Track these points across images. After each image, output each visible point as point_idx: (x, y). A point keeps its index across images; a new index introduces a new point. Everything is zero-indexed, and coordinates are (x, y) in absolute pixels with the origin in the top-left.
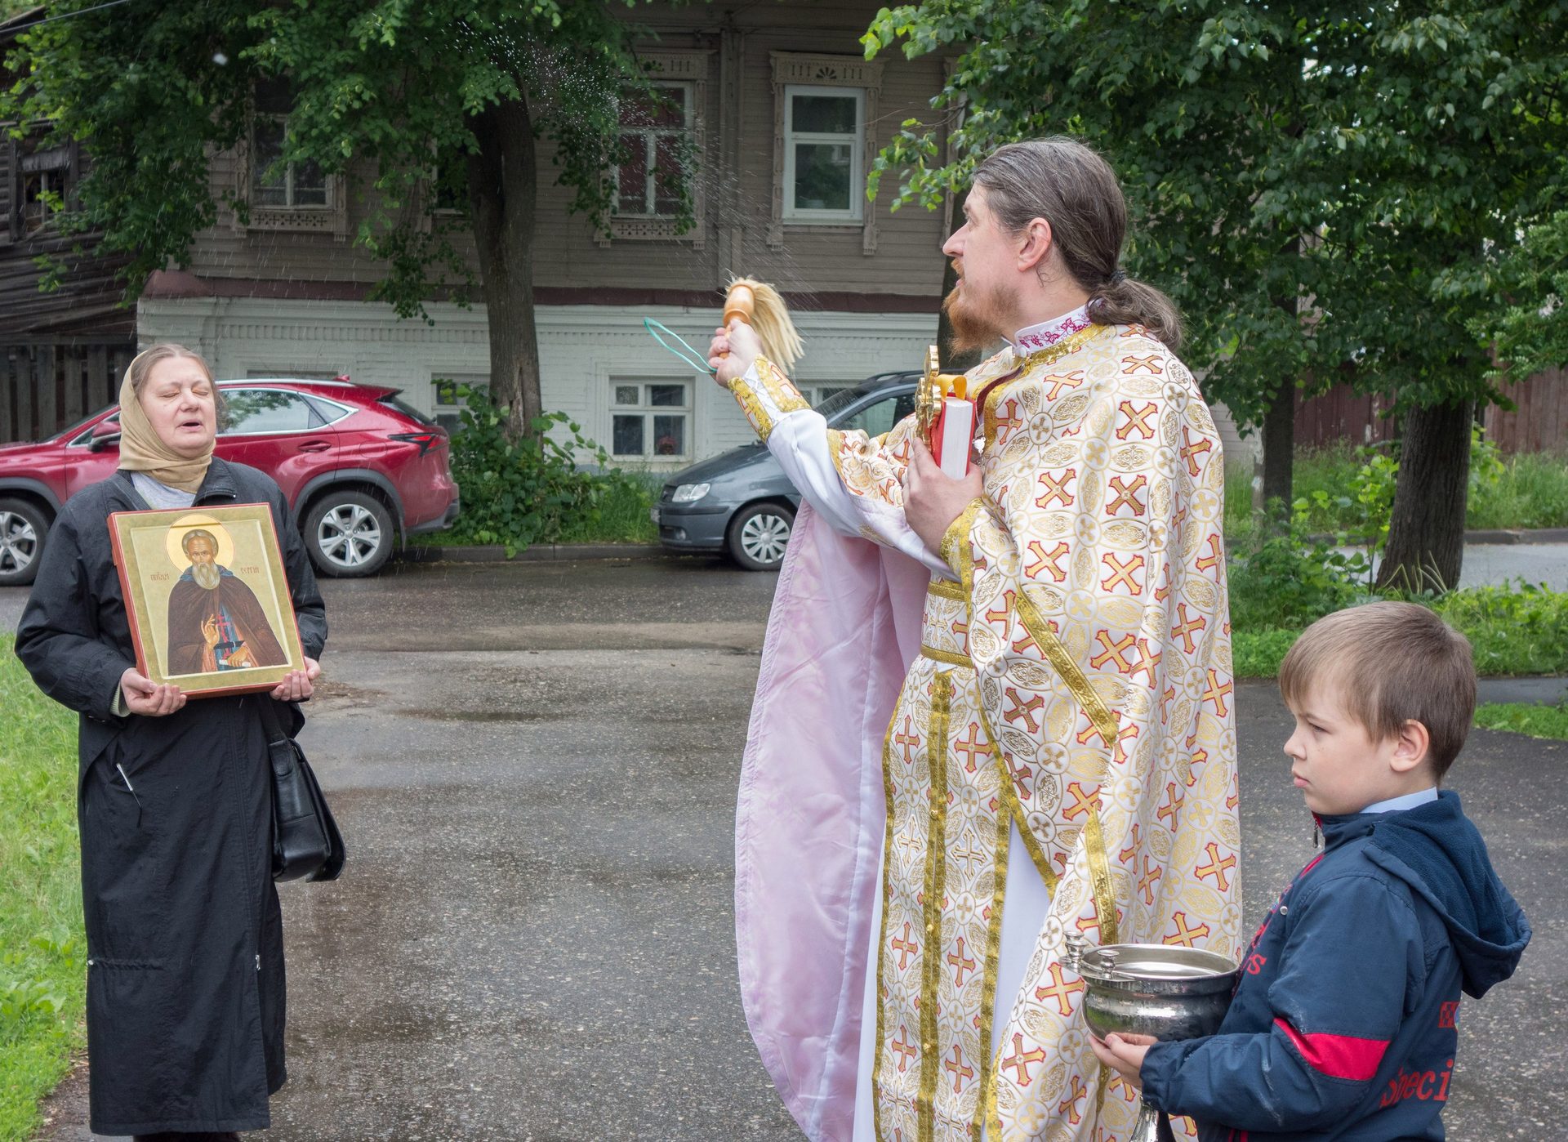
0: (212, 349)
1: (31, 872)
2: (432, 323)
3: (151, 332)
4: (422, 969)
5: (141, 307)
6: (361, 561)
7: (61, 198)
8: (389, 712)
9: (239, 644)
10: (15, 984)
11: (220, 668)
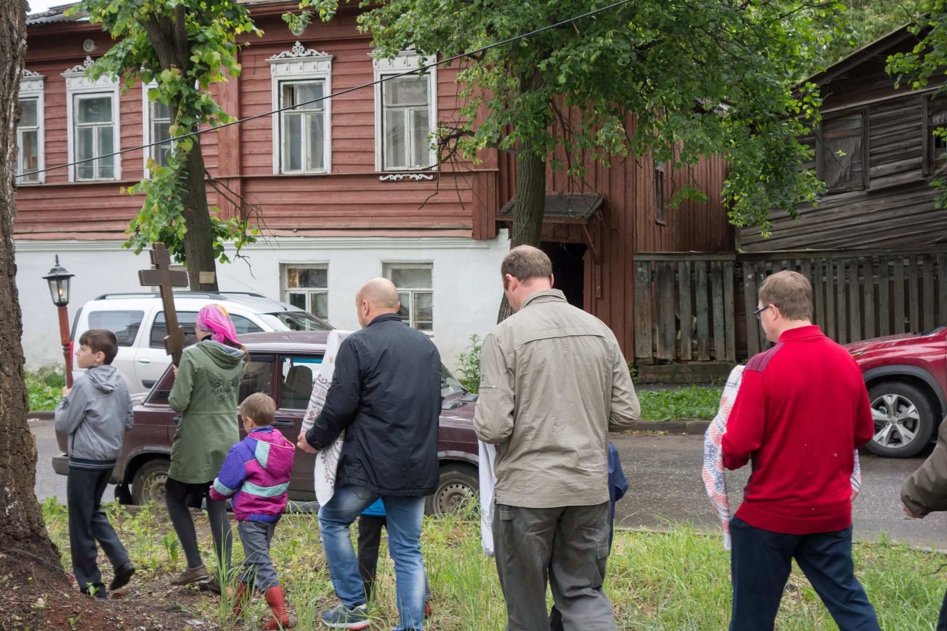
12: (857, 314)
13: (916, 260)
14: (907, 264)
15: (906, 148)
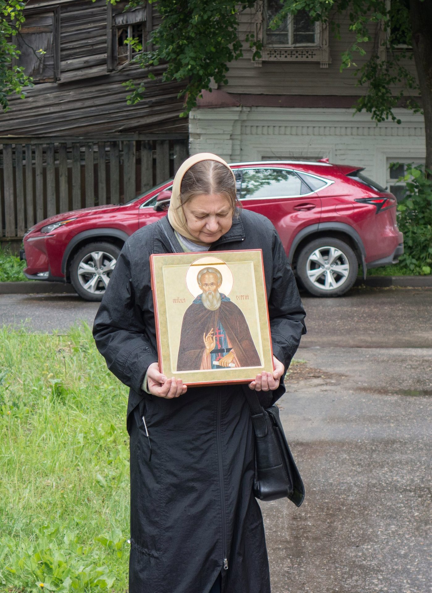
0: (238, 142)
1: (99, 493)
2: (399, 122)
3: (198, 131)
4: (361, 567)
5: (191, 115)
6: (336, 286)
7: (140, 42)
8: (349, 389)
9: (228, 350)
10: (82, 568)
11: (213, 367)
12: (53, 195)
13: (104, 147)
14: (96, 150)
15: (92, 45)
